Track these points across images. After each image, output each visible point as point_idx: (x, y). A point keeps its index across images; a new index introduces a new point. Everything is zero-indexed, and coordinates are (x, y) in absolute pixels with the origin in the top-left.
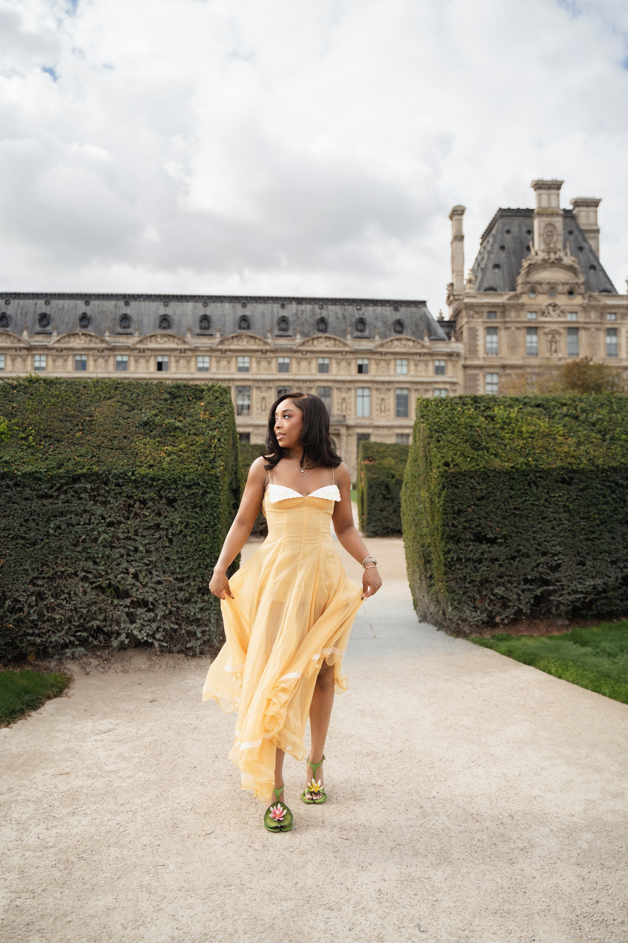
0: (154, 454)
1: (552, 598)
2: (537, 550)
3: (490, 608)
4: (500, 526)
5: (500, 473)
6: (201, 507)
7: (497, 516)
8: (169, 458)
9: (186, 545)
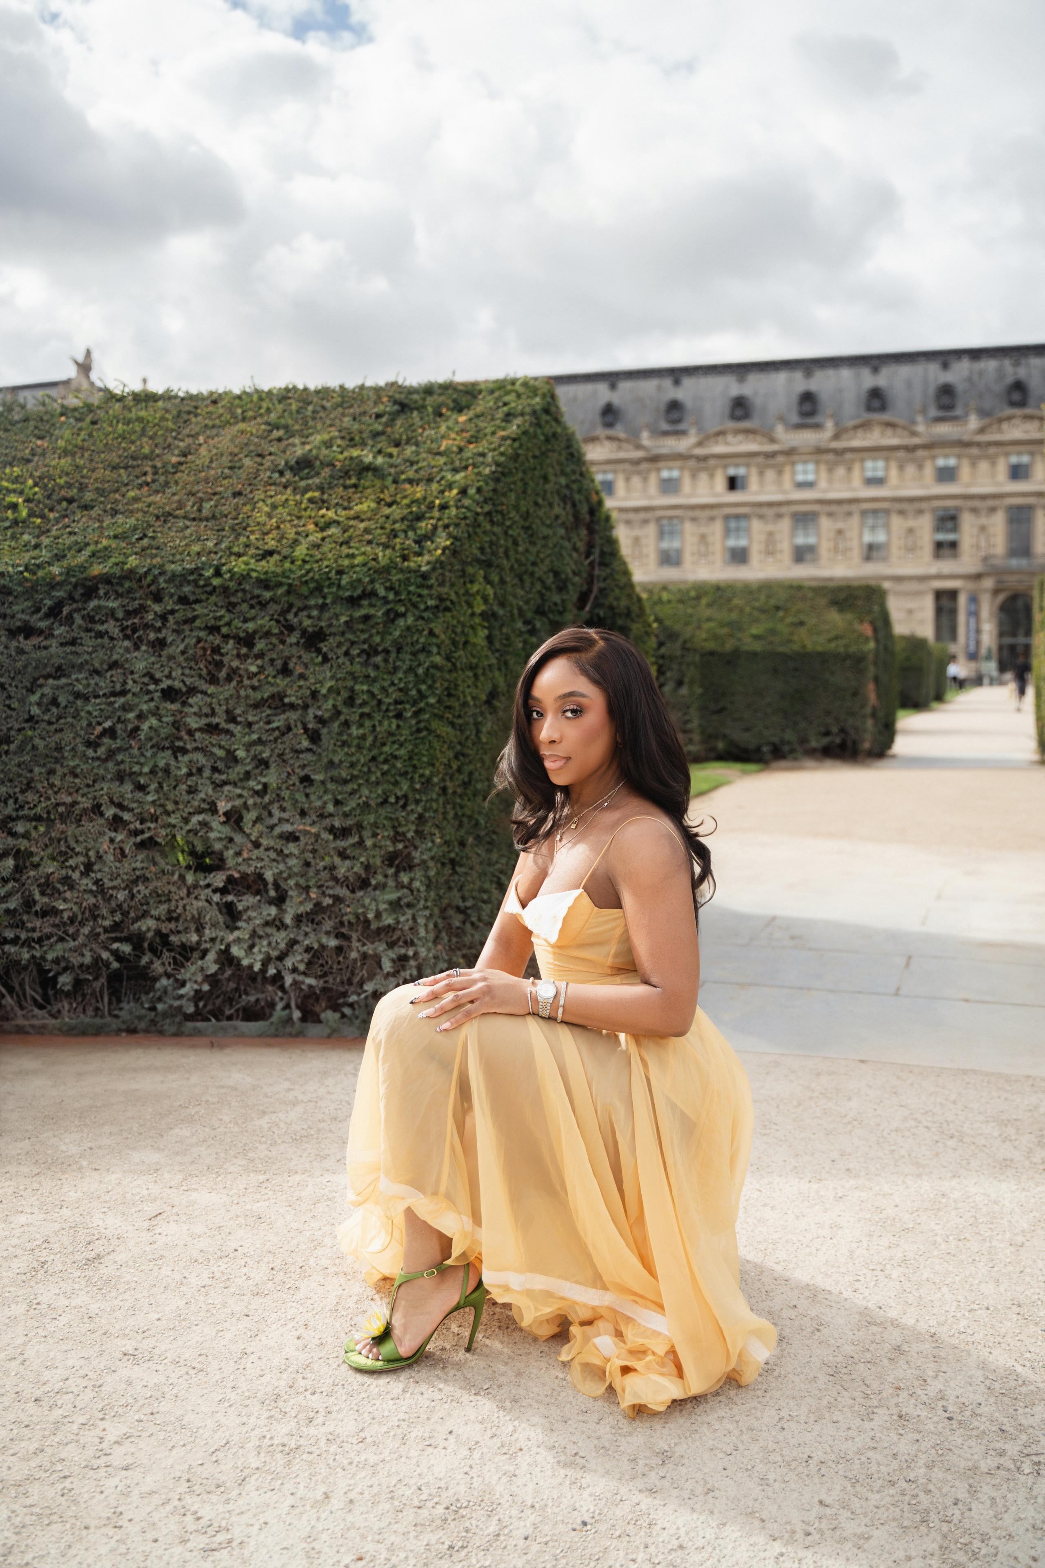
0: (286, 527)
8: (319, 535)
9: (349, 746)
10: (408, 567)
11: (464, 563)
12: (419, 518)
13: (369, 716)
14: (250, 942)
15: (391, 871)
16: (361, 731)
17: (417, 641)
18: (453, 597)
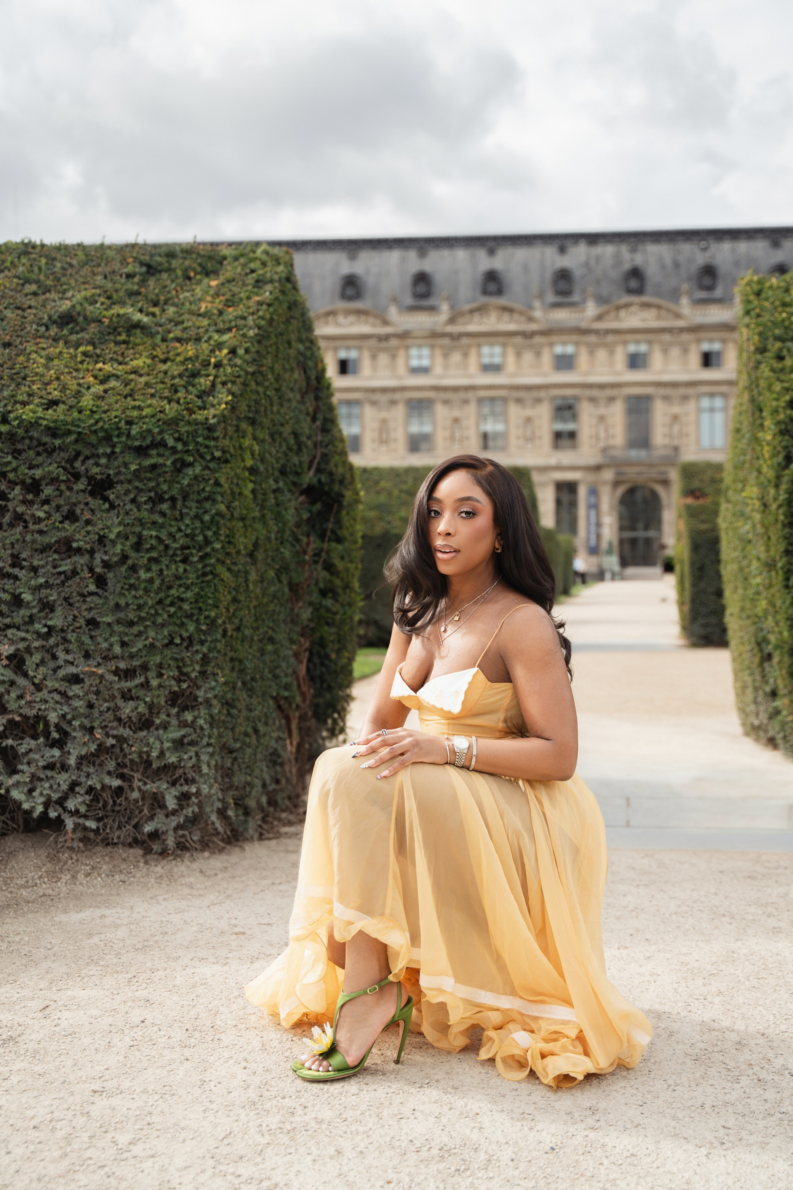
0: (66, 379)
6: (172, 499)
8: (101, 388)
9: (136, 589)
10: (196, 420)
11: (238, 418)
12: (195, 375)
13: (156, 560)
14: (30, 786)
15: (175, 711)
16: (149, 575)
17: (203, 490)
18: (232, 450)
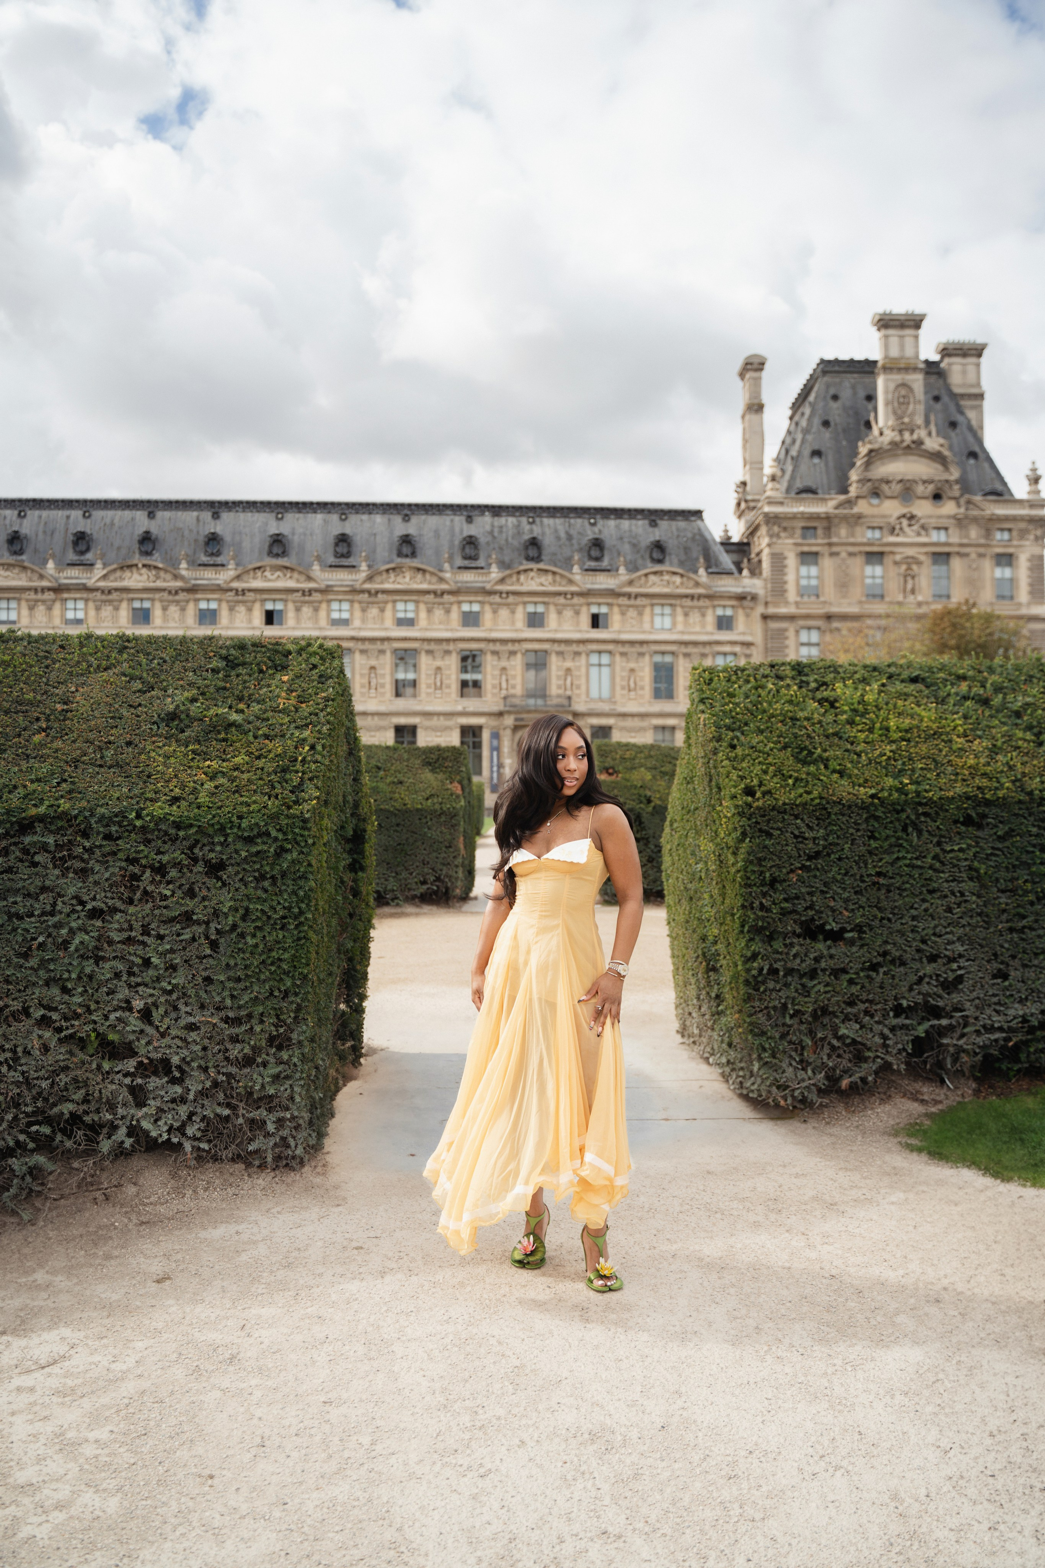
0: (183, 776)
1: (945, 1041)
2: (918, 951)
3: (831, 1064)
4: (851, 907)
5: (850, 807)
6: (273, 877)
7: (844, 889)
8: (213, 784)
10: (292, 814)
11: (321, 806)
12: (287, 770)
13: (260, 929)
14: (156, 1117)
15: (273, 1051)
16: (254, 941)
17: (299, 870)
